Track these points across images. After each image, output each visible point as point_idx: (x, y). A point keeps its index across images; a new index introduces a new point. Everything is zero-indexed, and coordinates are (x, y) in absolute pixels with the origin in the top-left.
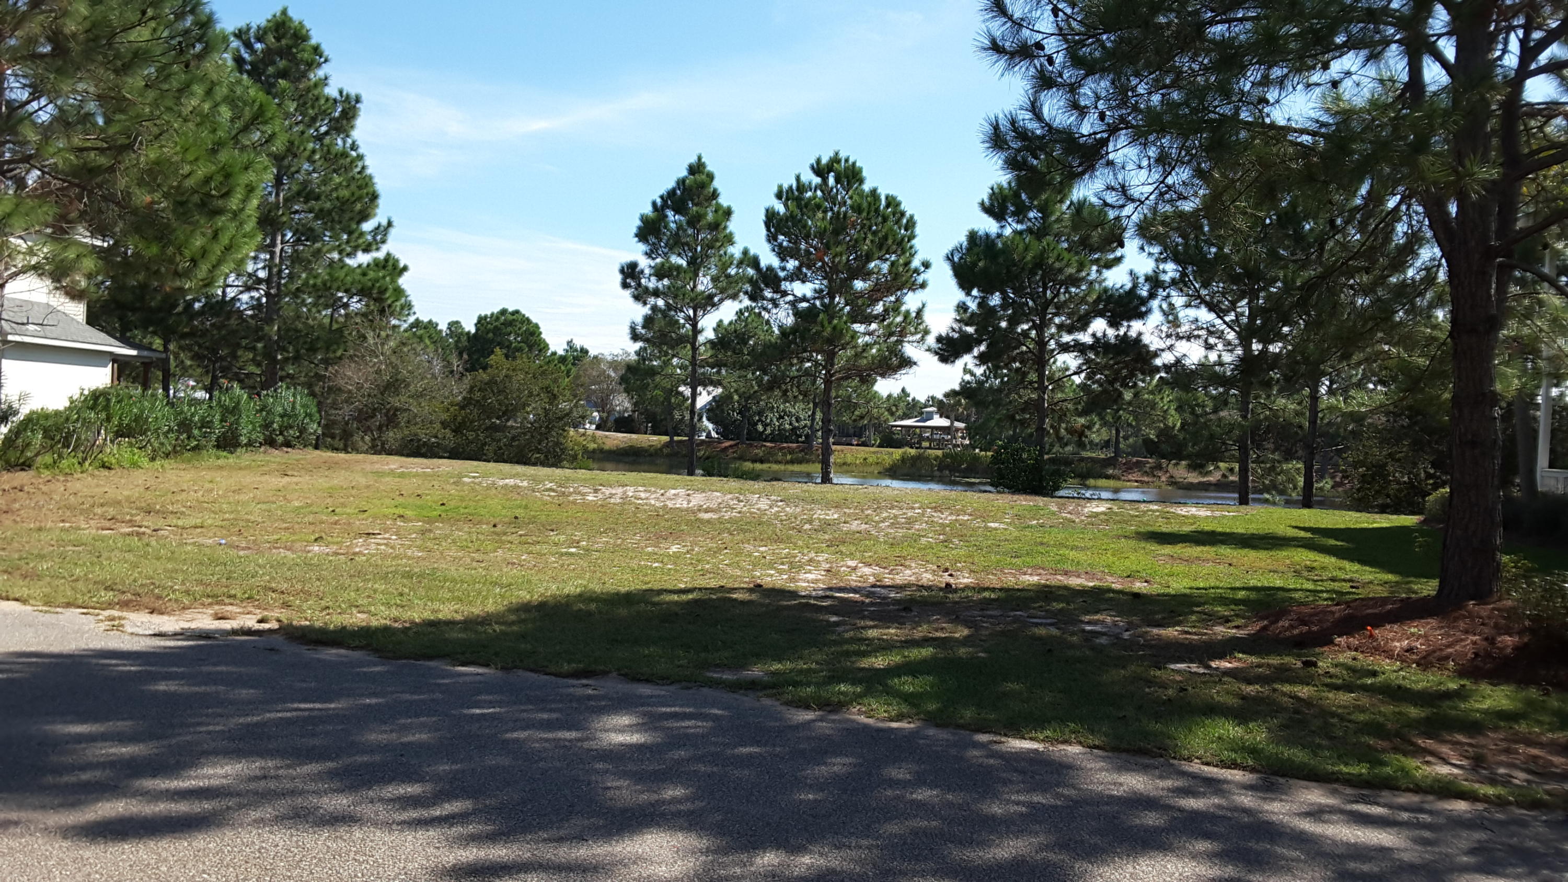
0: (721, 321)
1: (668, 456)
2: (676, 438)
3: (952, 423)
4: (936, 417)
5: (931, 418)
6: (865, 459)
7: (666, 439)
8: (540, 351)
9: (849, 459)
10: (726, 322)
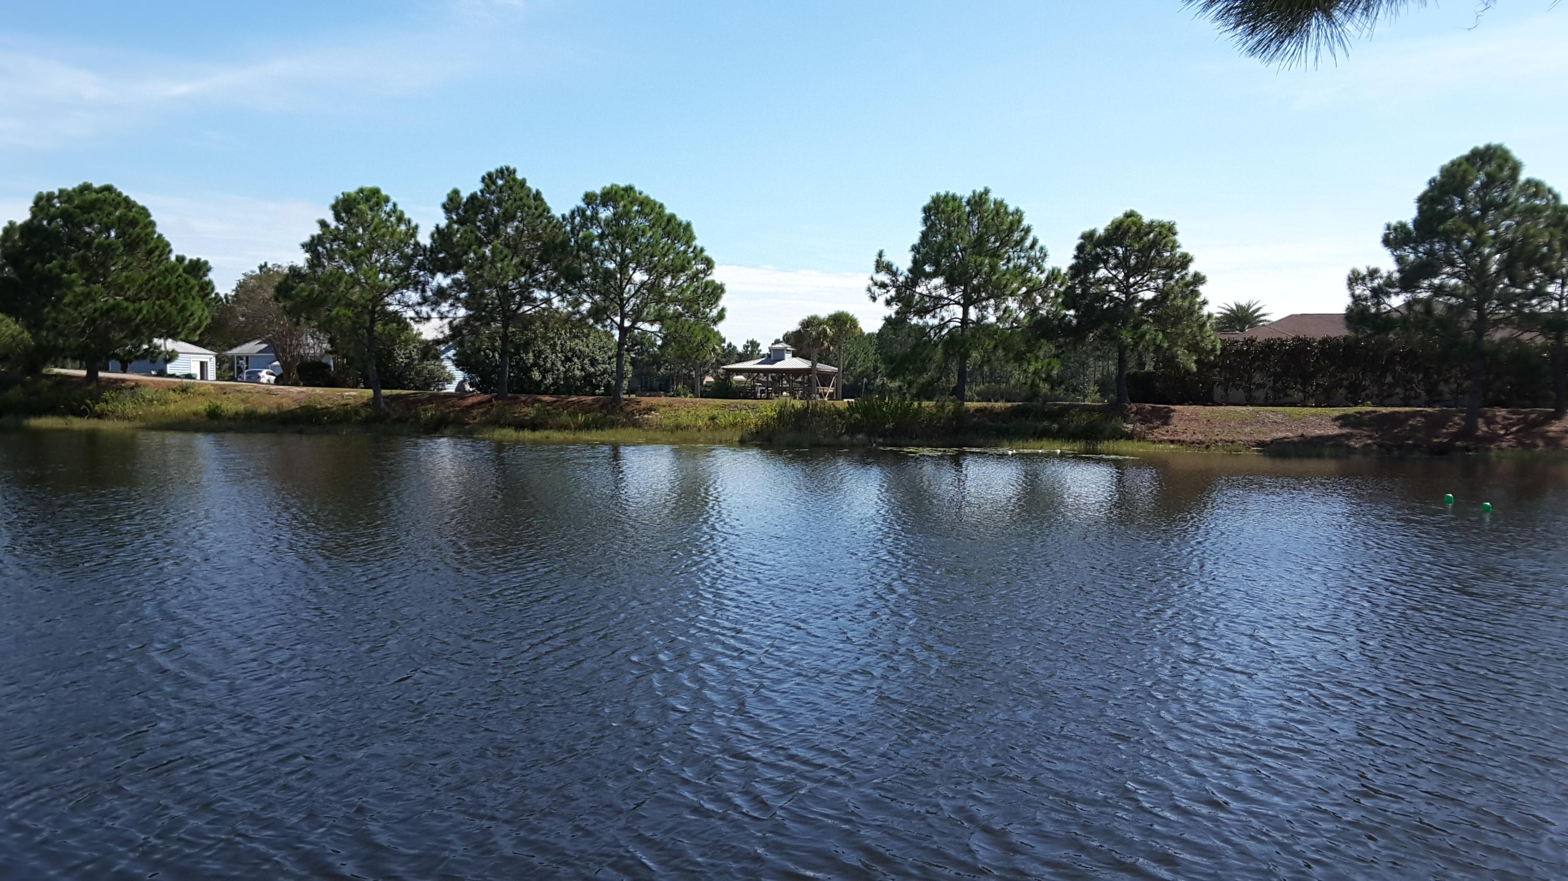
0: (456, 192)
1: (367, 423)
2: (385, 392)
3: (814, 365)
4: (788, 356)
5: (783, 359)
6: (713, 418)
7: (370, 392)
8: (150, 252)
9: (685, 418)
10: (465, 195)
